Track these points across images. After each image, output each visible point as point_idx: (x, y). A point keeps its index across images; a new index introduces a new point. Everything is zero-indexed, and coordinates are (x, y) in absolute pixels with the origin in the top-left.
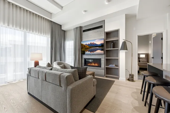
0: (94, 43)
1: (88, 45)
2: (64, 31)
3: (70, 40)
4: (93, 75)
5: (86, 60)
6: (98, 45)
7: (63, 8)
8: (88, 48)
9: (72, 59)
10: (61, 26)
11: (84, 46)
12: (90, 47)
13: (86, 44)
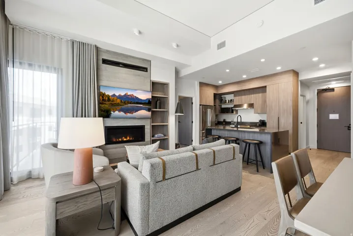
1: (120, 97)
8: (118, 105)
11: (109, 98)
12: (125, 103)
13: (114, 95)
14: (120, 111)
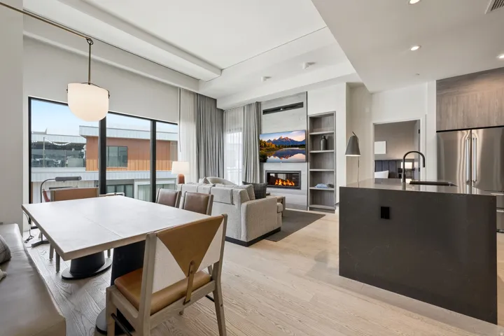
0: (289, 138)
1: (275, 142)
2: (222, 111)
3: (235, 129)
4: (282, 203)
5: (271, 175)
6: (297, 142)
7: (224, 71)
8: (273, 149)
9: (239, 172)
10: (215, 100)
11: (265, 144)
12: (280, 148)
13: (269, 141)
14: (275, 155)
